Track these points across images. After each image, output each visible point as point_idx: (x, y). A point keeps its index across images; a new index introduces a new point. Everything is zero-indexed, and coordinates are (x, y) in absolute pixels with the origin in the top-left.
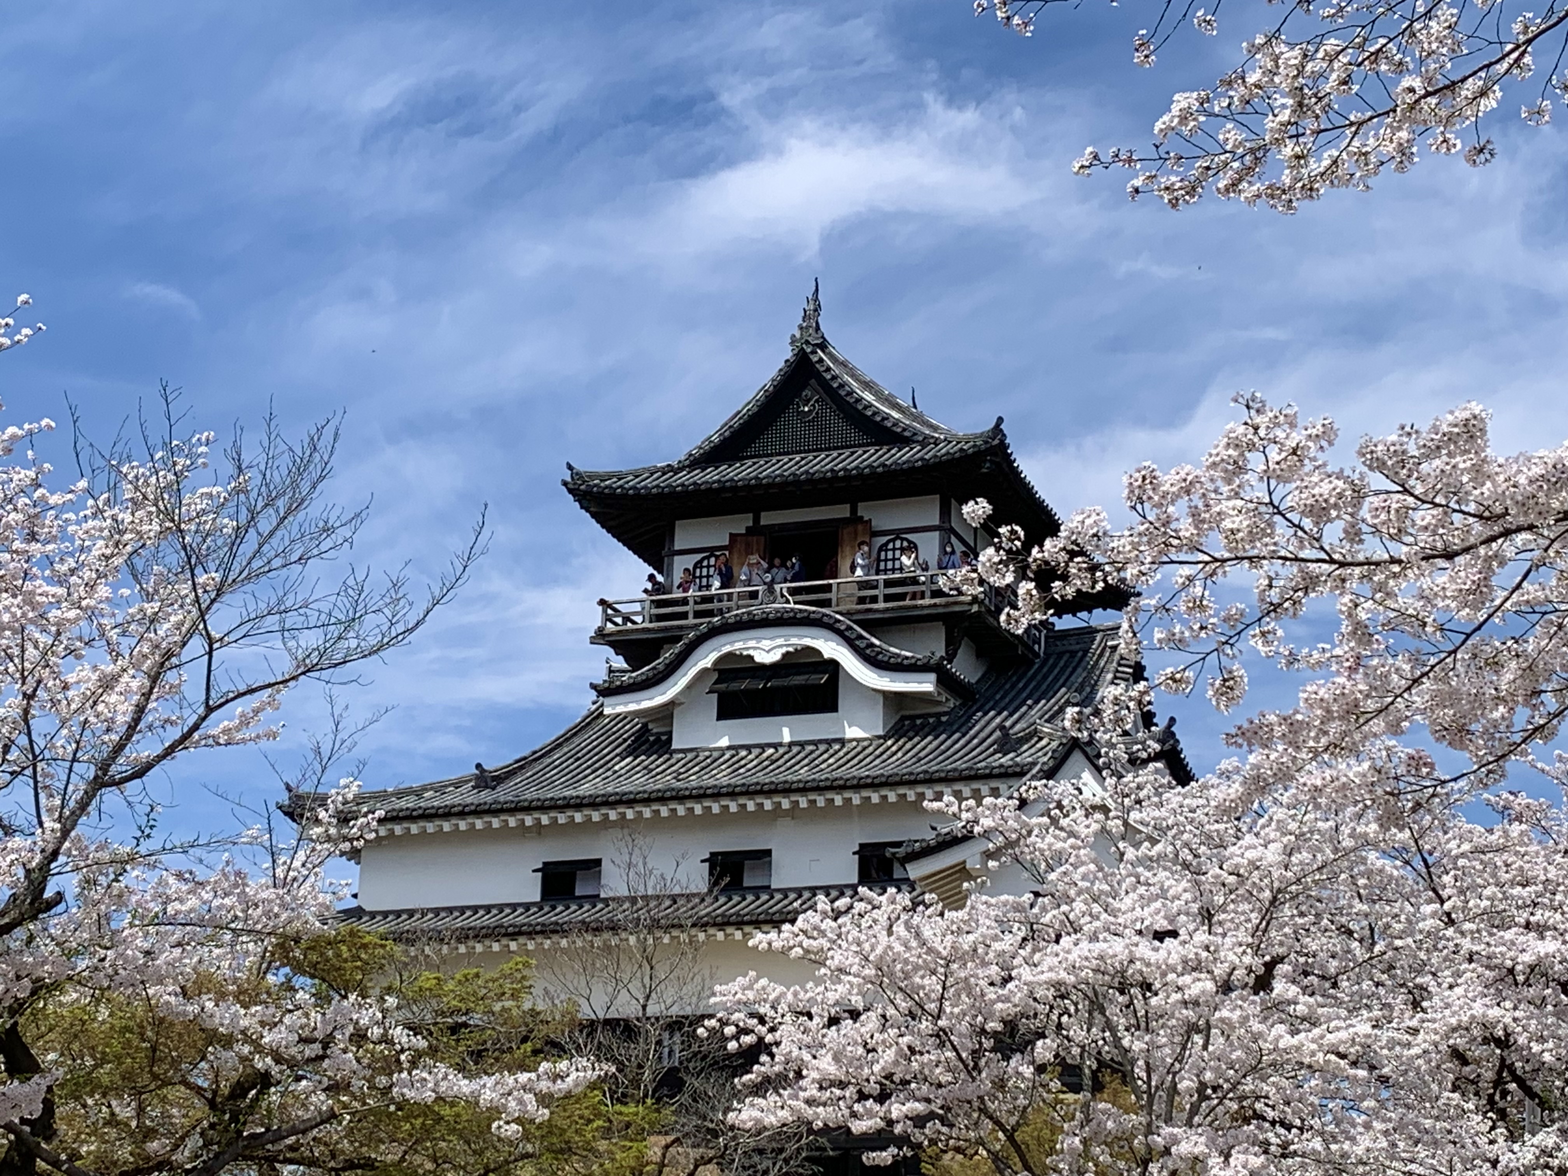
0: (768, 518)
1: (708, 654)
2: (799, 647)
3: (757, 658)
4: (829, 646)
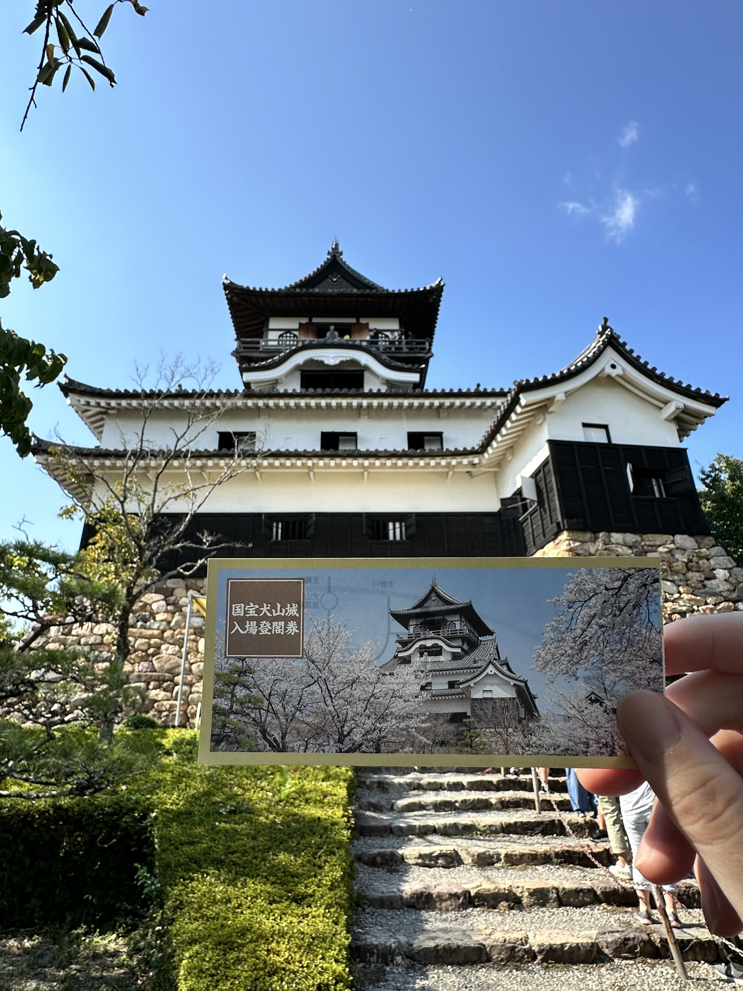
0: (316, 320)
1: (300, 358)
2: (348, 359)
3: (326, 362)
4: (364, 358)
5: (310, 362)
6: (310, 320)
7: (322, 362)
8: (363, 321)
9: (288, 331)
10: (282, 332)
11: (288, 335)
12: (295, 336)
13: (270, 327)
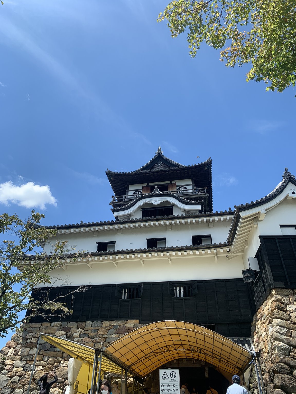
0: (150, 184)
1: (141, 203)
2: (164, 201)
3: (154, 203)
4: (172, 200)
5: (146, 204)
6: (148, 184)
7: (152, 204)
8: (173, 182)
9: (138, 190)
10: (135, 191)
11: (138, 192)
12: (141, 192)
13: (129, 189)
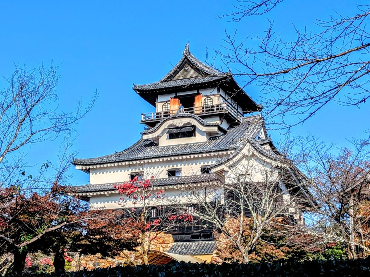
1: (166, 125)
2: (187, 122)
3: (177, 126)
5: (171, 125)
6: (176, 94)
8: (200, 92)
11: (166, 104)
12: (169, 104)
13: (159, 101)
